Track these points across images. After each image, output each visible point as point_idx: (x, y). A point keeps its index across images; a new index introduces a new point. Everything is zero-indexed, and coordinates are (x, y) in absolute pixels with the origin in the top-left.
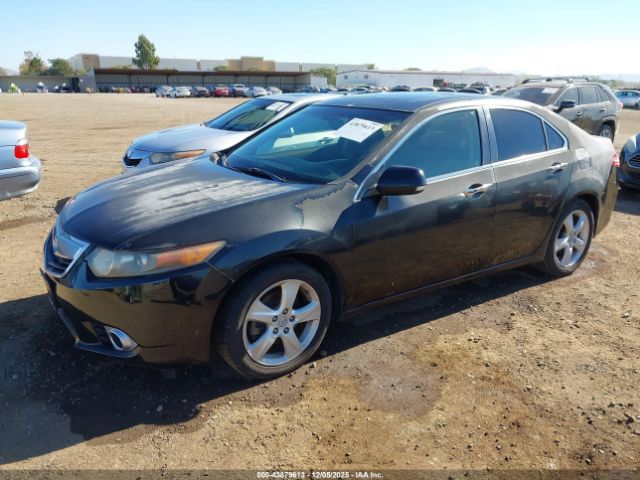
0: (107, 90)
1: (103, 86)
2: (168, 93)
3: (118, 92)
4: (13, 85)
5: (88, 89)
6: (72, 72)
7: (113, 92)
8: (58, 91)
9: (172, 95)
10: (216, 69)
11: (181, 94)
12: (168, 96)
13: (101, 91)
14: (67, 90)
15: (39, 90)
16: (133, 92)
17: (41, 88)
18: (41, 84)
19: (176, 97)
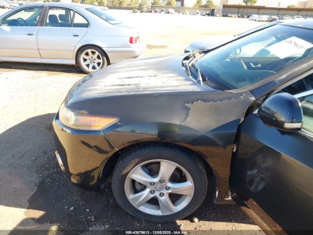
0: (226, 16)
1: (225, 14)
2: (255, 19)
3: (231, 17)
4: (187, 11)
5: (218, 15)
6: (214, 6)
7: (229, 17)
8: (204, 15)
9: (257, 20)
10: (289, 7)
11: (262, 20)
12: (255, 20)
13: (223, 16)
14: (208, 15)
15: (197, 14)
16: (239, 17)
17: (198, 13)
18: (198, 11)
19: (259, 21)
